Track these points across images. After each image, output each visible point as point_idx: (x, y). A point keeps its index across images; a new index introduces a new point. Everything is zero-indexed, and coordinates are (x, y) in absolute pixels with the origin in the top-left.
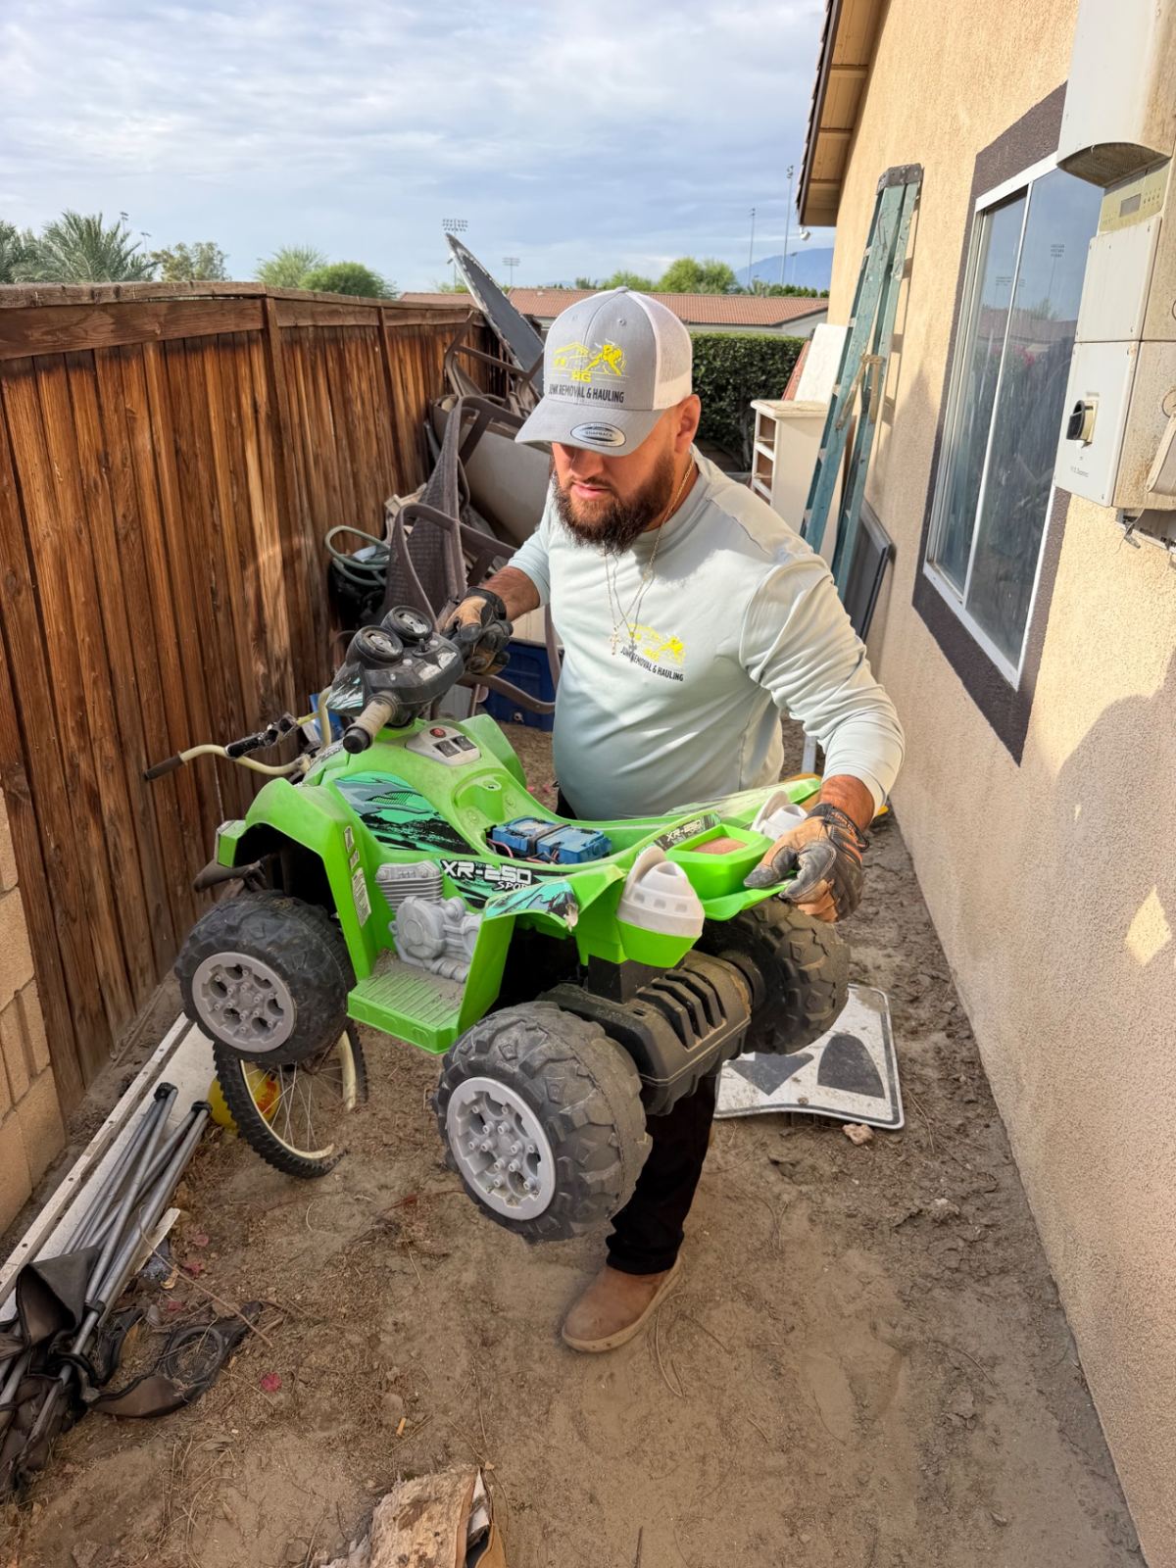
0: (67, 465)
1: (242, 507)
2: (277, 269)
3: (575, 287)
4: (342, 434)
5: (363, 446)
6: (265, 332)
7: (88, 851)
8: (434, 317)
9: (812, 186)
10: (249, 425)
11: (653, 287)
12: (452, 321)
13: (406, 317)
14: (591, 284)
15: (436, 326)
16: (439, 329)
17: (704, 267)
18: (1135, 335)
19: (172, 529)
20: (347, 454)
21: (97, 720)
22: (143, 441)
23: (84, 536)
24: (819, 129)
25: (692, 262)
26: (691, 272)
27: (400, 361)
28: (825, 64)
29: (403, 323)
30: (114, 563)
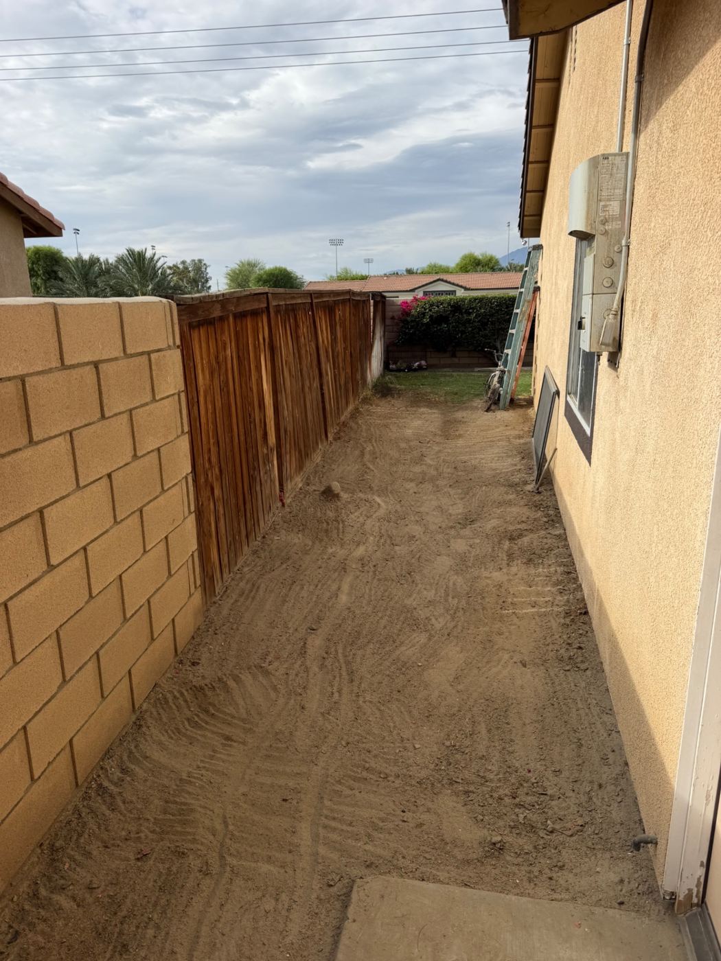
0: (207, 360)
1: (260, 382)
2: (238, 272)
3: (405, 273)
4: (296, 351)
5: (304, 356)
6: (268, 308)
7: (210, 509)
8: (334, 296)
9: (525, 218)
10: (262, 346)
11: (450, 270)
12: (342, 298)
13: (322, 297)
14: (415, 271)
15: (335, 301)
16: (336, 302)
17: (480, 257)
18: (591, 292)
19: (237, 388)
20: (298, 361)
21: (214, 460)
22: (229, 352)
23: (211, 387)
24: (526, 192)
25: (473, 255)
26: (473, 260)
27: (320, 318)
28: (526, 162)
29: (321, 300)
30: (220, 399)
